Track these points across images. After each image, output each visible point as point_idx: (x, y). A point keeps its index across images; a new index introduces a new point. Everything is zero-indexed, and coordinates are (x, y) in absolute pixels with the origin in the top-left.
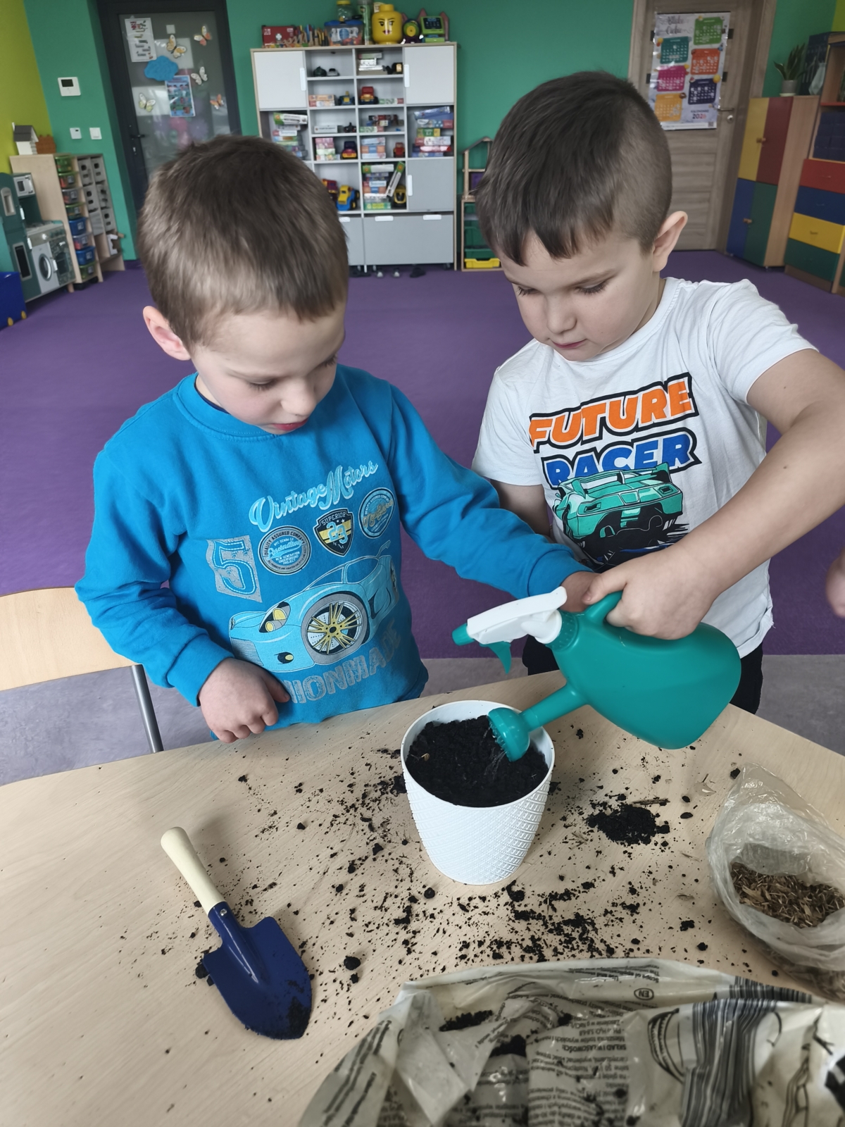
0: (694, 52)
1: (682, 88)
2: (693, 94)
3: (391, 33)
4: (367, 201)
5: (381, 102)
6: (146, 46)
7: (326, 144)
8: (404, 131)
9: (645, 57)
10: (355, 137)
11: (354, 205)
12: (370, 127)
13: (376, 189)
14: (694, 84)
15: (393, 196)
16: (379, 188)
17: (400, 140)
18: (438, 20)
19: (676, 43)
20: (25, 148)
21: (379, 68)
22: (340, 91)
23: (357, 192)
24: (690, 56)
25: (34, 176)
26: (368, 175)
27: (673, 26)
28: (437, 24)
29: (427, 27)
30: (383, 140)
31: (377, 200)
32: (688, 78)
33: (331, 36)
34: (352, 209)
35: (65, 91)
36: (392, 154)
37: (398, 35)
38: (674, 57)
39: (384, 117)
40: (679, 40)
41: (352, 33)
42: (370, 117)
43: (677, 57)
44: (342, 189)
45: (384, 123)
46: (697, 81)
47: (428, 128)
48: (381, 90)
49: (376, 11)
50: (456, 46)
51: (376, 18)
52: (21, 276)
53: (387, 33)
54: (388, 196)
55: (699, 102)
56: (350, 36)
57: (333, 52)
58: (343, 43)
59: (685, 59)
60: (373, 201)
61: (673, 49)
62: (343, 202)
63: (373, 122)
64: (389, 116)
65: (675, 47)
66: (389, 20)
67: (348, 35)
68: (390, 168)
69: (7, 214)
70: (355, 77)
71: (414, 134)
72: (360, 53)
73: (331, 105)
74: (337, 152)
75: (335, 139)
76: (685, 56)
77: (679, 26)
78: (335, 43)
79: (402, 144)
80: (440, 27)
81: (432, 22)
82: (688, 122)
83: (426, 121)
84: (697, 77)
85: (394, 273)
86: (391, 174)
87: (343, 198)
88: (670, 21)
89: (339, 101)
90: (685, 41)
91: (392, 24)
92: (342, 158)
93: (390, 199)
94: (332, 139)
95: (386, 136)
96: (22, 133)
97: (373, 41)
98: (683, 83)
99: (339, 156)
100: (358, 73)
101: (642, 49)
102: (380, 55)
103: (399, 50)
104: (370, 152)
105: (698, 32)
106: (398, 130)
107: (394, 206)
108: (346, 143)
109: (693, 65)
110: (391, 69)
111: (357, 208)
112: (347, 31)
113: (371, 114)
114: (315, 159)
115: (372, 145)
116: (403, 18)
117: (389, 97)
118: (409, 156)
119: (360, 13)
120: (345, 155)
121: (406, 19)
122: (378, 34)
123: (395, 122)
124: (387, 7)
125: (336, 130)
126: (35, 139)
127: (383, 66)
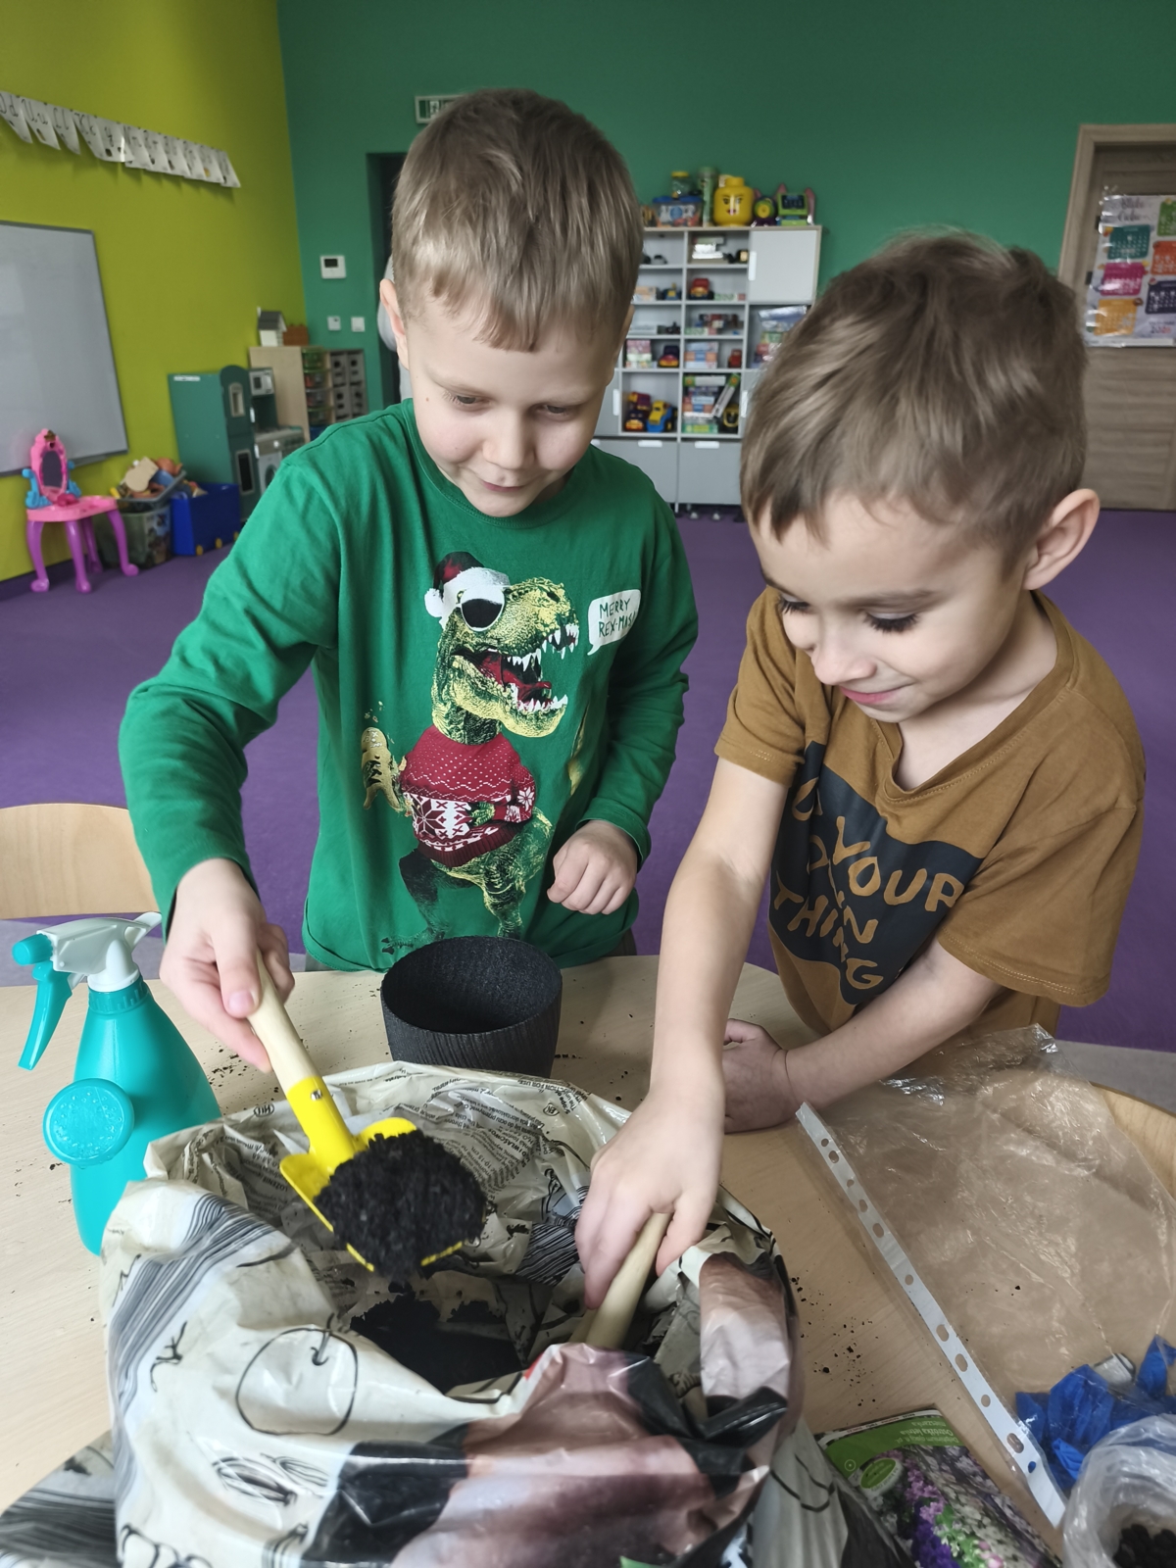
0: (1157, 246)
1: (1136, 291)
2: (1154, 301)
3: (738, 213)
4: (687, 422)
5: (716, 297)
7: (641, 349)
8: (744, 335)
9: (1084, 247)
10: (678, 340)
11: (670, 426)
12: (699, 329)
13: (700, 408)
14: (1156, 287)
15: (722, 416)
16: (704, 406)
17: (736, 346)
18: (801, 198)
19: (1133, 233)
20: (270, 338)
21: (719, 255)
22: (664, 282)
23: (675, 410)
24: (1151, 250)
25: (276, 372)
26: (692, 389)
27: (1128, 211)
28: (800, 203)
29: (785, 206)
30: (715, 346)
31: (701, 421)
32: (1146, 280)
33: (659, 214)
34: (666, 430)
35: (328, 273)
36: (726, 364)
37: (747, 215)
38: (1128, 251)
39: (719, 317)
40: (1136, 230)
41: (686, 211)
42: (701, 317)
43: (1133, 251)
44: (655, 405)
45: (718, 324)
46: (1160, 283)
47: (775, 332)
48: (718, 284)
49: (721, 185)
50: (820, 231)
51: (719, 194)
52: (241, 489)
53: (732, 213)
54: (715, 417)
55: (1161, 311)
56: (684, 216)
57: (662, 235)
58: (674, 224)
59: (1144, 254)
60: (694, 422)
61: (1127, 241)
62: (655, 421)
63: (704, 322)
64: (726, 316)
65: (1130, 238)
66: (736, 197)
67: (681, 214)
68: (721, 381)
69: (233, 414)
70: (685, 266)
71: (757, 339)
72: (695, 237)
73: (651, 300)
74: (654, 358)
75: (653, 342)
76: (1144, 250)
77: (1138, 211)
78: (664, 224)
79: (740, 351)
80: (802, 206)
81: (793, 201)
82: (1143, 336)
83: (774, 323)
84: (1159, 278)
85: (712, 515)
86: (721, 389)
87: (656, 416)
88: (1124, 204)
89: (662, 295)
90: (1145, 231)
91: (740, 202)
92: (660, 366)
93: (718, 421)
94: (648, 342)
95: (721, 342)
96: (268, 321)
97: (713, 222)
98: (1140, 286)
99: (655, 363)
100: (690, 260)
101: (1082, 239)
102: (720, 240)
103: (745, 235)
104: (697, 360)
105: (1164, 219)
106: (736, 333)
107: (723, 429)
108: (666, 348)
109: (1154, 262)
110: (733, 258)
111: (674, 429)
112: (680, 210)
113: (703, 312)
114: (624, 365)
115: (701, 351)
116: (755, 194)
117: (728, 292)
118: (748, 366)
119: (700, 188)
120: (664, 363)
121: (759, 195)
122: (720, 214)
123: (733, 323)
124: (735, 181)
125: (655, 331)
126: (283, 327)
127: (724, 254)
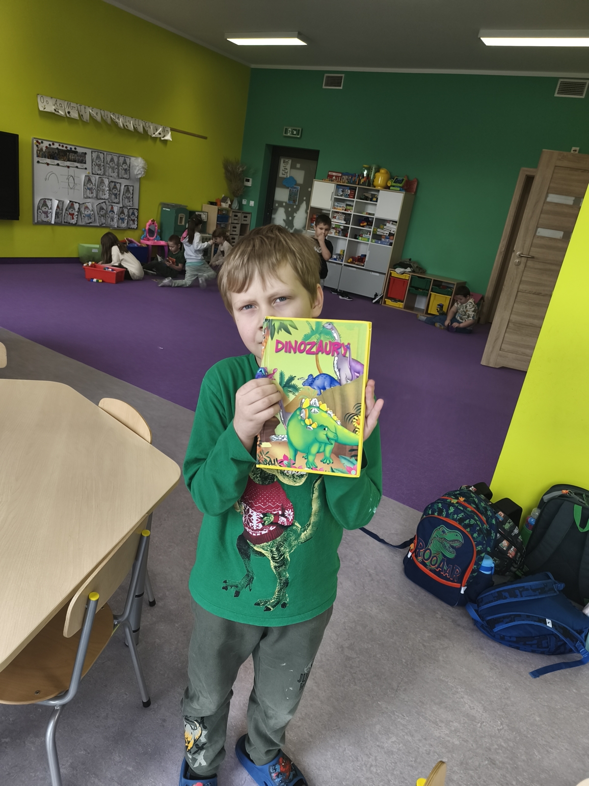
6: (286, 171)
10: (349, 227)
18: (403, 180)
25: (209, 214)
35: (246, 184)
50: (404, 194)
70: (355, 200)
116: (390, 177)
